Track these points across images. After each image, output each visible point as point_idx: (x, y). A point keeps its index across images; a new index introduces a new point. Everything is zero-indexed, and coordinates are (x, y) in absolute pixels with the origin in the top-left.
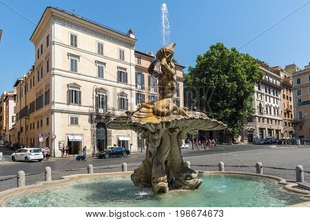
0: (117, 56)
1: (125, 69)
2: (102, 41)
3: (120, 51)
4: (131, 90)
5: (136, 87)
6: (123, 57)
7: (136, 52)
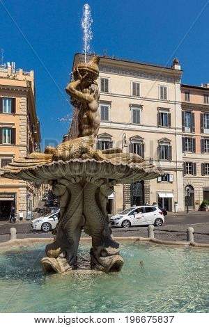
0: (157, 95)
1: (168, 110)
2: (137, 80)
3: (161, 88)
4: (176, 134)
5: (183, 129)
6: (165, 95)
7: (182, 86)
